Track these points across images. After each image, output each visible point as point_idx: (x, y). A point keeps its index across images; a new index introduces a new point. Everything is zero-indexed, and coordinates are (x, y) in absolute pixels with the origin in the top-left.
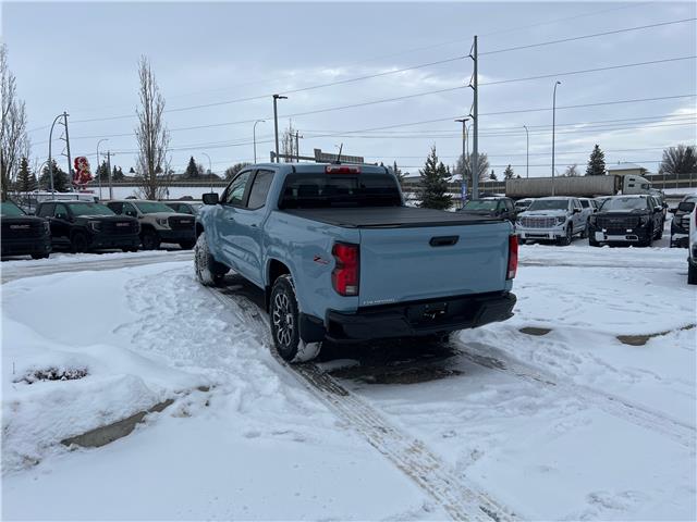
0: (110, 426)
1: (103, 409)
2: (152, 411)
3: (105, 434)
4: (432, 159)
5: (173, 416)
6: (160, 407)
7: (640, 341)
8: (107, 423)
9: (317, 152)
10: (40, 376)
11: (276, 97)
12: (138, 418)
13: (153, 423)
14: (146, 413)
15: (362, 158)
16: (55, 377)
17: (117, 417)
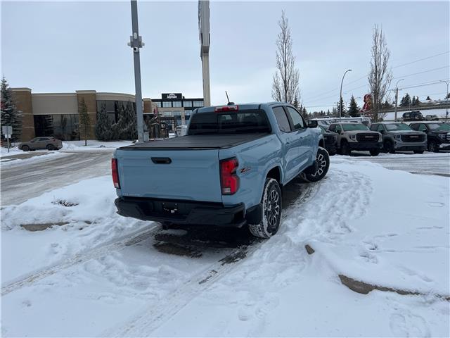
0: (37, 225)
2: (57, 224)
3: (34, 227)
5: (63, 229)
6: (60, 224)
7: (362, 288)
8: (36, 223)
10: (61, 202)
12: (49, 225)
13: (54, 229)
14: (53, 224)
17: (39, 222)
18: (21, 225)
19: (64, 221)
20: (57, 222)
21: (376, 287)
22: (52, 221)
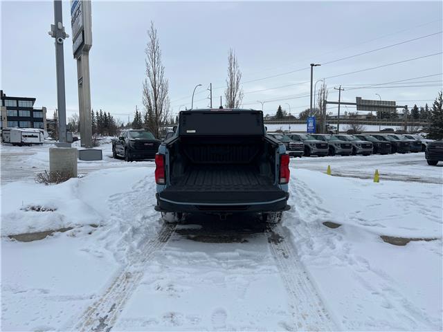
0: (32, 234)
1: (30, 225)
2: (58, 231)
3: (29, 237)
4: (439, 102)
5: (68, 235)
6: (63, 230)
7: (402, 242)
8: (31, 232)
9: (358, 99)
10: (33, 209)
11: (312, 65)
12: (49, 233)
13: (56, 237)
14: (54, 231)
15: (395, 102)
16: (39, 210)
17: (36, 230)
18: (10, 237)
19: (66, 227)
20: (58, 228)
21: (412, 239)
22: (52, 227)
